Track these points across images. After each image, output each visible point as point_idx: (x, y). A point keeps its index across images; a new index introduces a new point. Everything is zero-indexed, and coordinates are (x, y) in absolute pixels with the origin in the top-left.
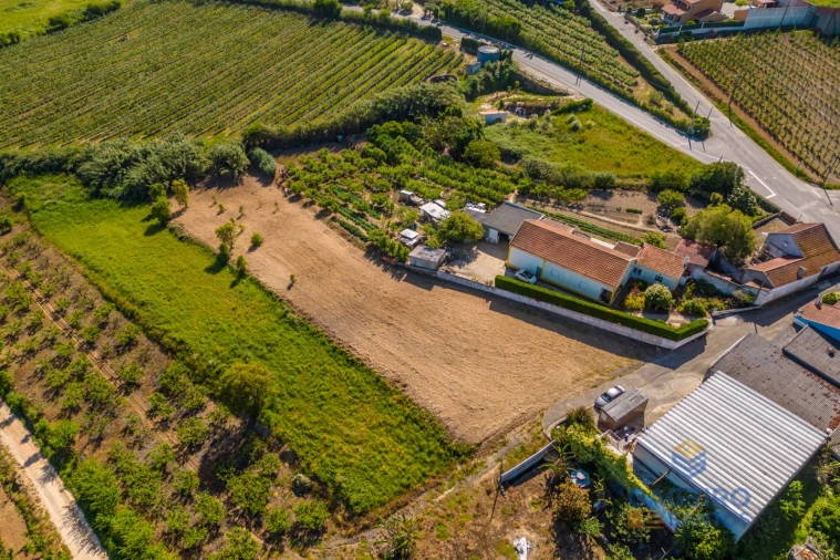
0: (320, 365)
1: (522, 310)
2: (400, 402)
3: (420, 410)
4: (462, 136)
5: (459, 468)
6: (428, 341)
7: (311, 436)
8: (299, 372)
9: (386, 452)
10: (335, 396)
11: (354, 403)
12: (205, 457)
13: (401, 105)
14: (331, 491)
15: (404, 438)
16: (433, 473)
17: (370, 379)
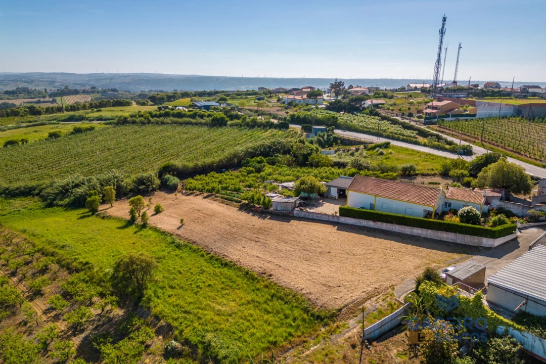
0: (198, 268)
1: (363, 230)
2: (266, 287)
3: (284, 289)
4: (305, 152)
5: (323, 330)
6: (289, 248)
7: (186, 312)
8: (180, 273)
9: (254, 320)
10: (209, 285)
11: (225, 290)
12: (86, 338)
13: (265, 148)
14: (200, 351)
15: (270, 310)
16: (299, 333)
17: (239, 273)
